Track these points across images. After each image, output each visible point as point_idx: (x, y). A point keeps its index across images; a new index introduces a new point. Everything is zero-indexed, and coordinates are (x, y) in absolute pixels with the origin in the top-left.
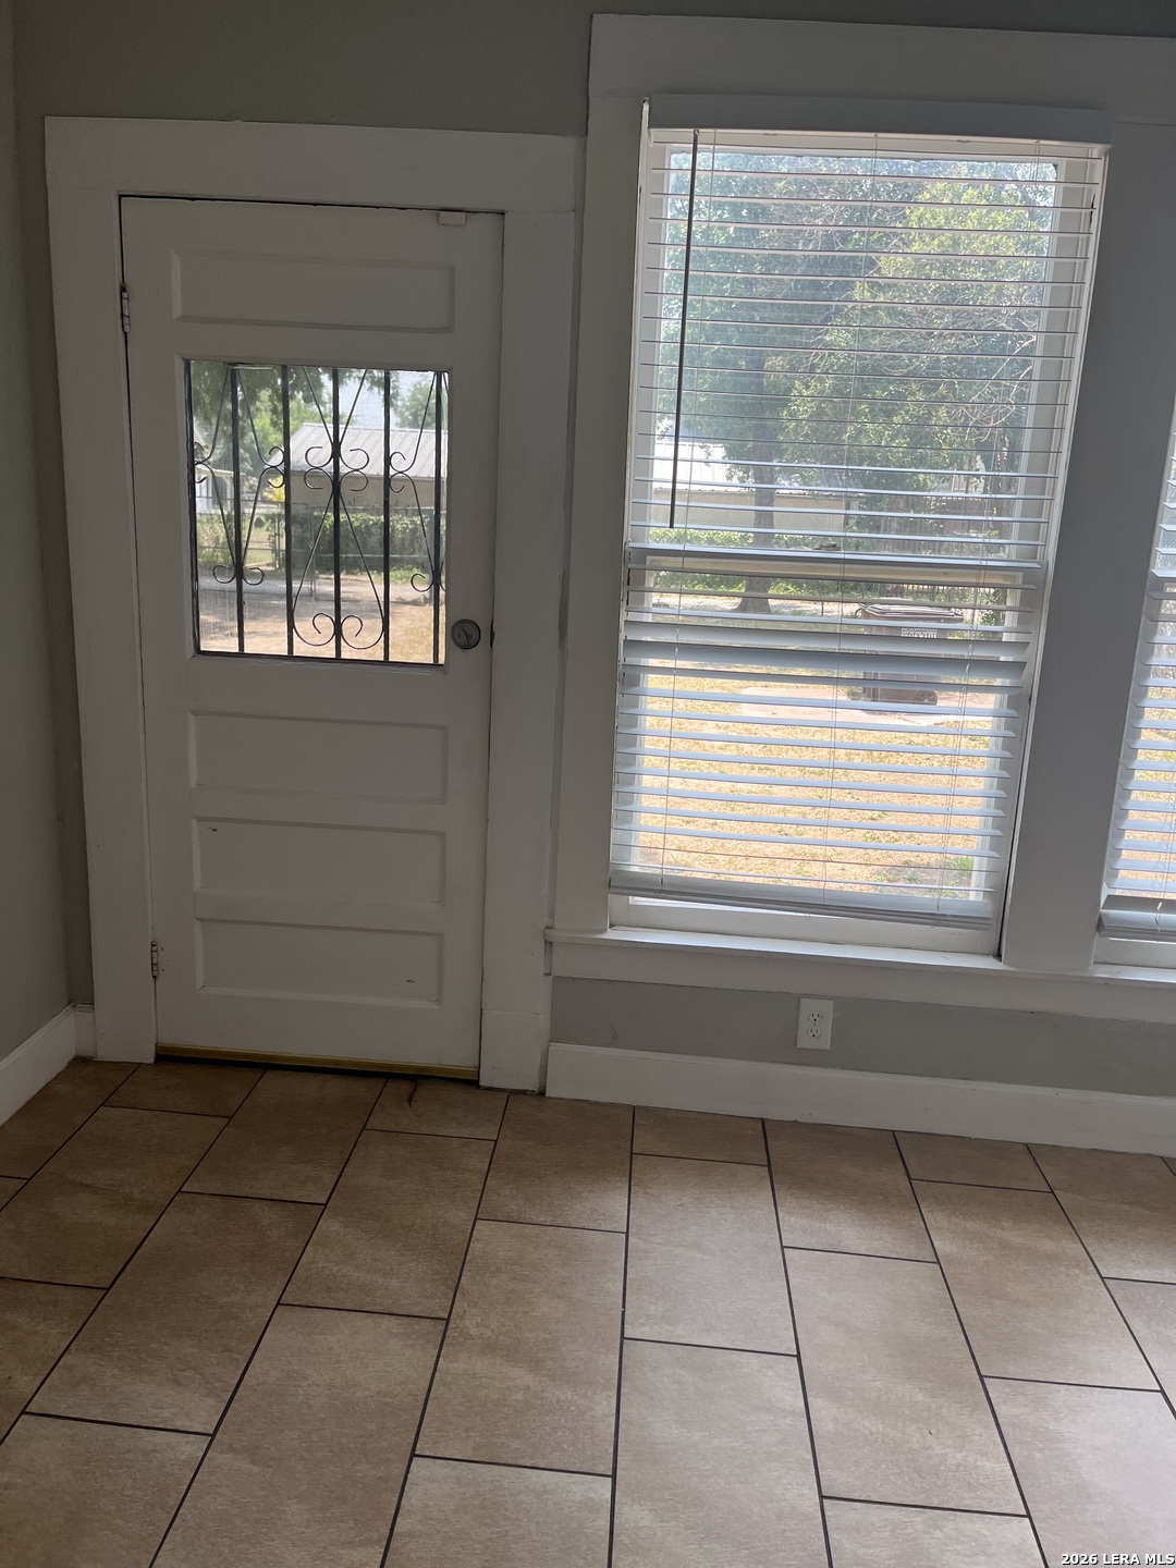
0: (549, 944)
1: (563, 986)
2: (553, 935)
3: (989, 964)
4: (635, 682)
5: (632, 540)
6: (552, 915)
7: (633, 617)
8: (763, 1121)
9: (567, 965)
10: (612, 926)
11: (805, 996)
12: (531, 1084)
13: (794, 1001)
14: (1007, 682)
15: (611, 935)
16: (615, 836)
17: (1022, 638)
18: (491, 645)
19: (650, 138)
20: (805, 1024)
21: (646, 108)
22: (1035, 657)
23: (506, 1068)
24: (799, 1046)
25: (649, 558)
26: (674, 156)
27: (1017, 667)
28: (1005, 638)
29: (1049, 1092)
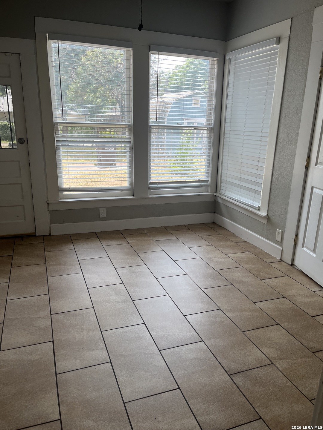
0: (48, 204)
1: (51, 212)
2: (48, 202)
3: (132, 197)
4: (59, 149)
5: (55, 121)
6: (48, 198)
7: (57, 136)
8: (95, 232)
9: (52, 208)
10: (60, 199)
11: (100, 208)
12: (48, 234)
13: (98, 209)
14: (128, 145)
15: (60, 201)
16: (59, 180)
17: (130, 137)
18: (27, 143)
19: (49, 41)
20: (101, 213)
21: (47, 35)
22: (132, 140)
23: (42, 230)
24: (100, 217)
25: (59, 124)
26: (53, 44)
27: (130, 142)
28: (127, 137)
29: (145, 218)
